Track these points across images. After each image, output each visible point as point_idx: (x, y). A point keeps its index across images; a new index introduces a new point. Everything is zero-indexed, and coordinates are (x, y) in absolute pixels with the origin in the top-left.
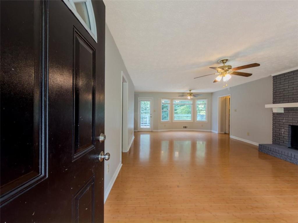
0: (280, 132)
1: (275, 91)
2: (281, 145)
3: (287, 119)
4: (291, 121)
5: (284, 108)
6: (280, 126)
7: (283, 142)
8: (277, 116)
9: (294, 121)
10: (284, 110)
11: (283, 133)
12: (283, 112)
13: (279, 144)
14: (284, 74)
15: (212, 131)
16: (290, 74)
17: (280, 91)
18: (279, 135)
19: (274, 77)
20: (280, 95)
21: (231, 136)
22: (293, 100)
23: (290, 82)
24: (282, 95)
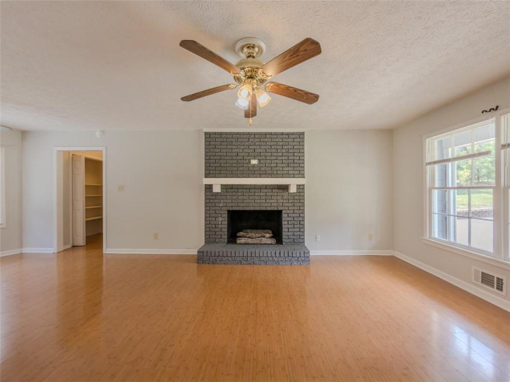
0: (215, 222)
1: (208, 158)
2: (217, 243)
3: (225, 201)
4: (230, 205)
5: (222, 185)
6: (216, 213)
7: (220, 236)
8: (212, 197)
9: (234, 204)
10: (221, 188)
11: (220, 223)
12: (220, 191)
13: (215, 242)
14: (221, 134)
15: (26, 250)
16: (229, 136)
17: (215, 158)
18: (216, 227)
19: (206, 134)
20: (215, 165)
21: (107, 249)
22: (232, 173)
23: (228, 147)
24: (217, 165)
